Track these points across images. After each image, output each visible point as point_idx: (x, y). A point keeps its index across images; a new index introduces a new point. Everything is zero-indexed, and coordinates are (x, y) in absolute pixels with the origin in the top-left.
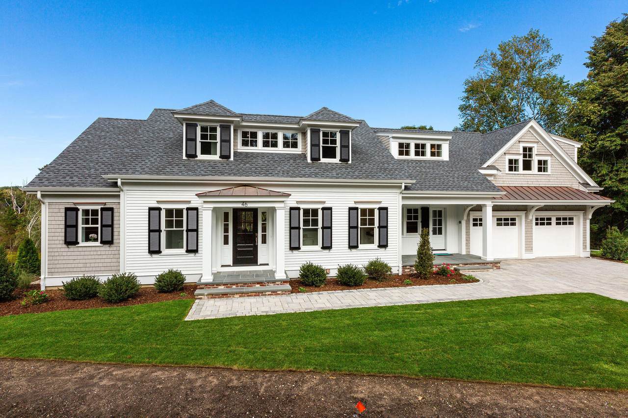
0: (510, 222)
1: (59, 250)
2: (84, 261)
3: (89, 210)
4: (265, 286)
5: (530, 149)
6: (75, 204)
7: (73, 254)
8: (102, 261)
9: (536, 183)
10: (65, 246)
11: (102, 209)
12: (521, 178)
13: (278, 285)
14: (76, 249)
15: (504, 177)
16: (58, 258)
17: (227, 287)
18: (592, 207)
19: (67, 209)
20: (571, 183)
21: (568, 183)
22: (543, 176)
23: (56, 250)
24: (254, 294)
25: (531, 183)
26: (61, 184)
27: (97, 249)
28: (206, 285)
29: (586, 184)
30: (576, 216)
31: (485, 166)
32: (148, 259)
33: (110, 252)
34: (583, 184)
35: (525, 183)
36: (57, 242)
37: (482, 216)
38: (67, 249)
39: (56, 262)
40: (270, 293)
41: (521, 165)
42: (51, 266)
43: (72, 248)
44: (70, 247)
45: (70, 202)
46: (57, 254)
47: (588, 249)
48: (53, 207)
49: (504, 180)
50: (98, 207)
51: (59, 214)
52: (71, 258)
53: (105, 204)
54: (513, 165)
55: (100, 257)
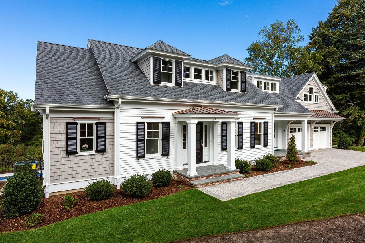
1: (60, 160)
2: (81, 168)
3: (86, 124)
4: (227, 175)
5: (312, 89)
6: (74, 119)
7: (72, 162)
8: (97, 166)
9: (314, 108)
10: (65, 156)
11: (97, 124)
12: (309, 105)
13: (234, 174)
14: (75, 158)
16: (59, 167)
17: (207, 178)
18: (334, 122)
19: (68, 124)
21: (325, 109)
22: (316, 104)
23: (57, 160)
24: (226, 181)
25: (312, 108)
26: (62, 101)
27: (93, 157)
28: (196, 178)
29: (332, 109)
30: (327, 126)
31: (297, 98)
32: (136, 163)
33: (103, 159)
34: (330, 109)
35: (310, 108)
36: (59, 153)
37: (301, 127)
38: (67, 159)
39: (58, 171)
40: (234, 179)
41: (309, 98)
42: (53, 175)
43: (72, 157)
44: (70, 156)
45: (70, 117)
46: (58, 163)
47: (332, 144)
48: (55, 121)
50: (94, 122)
51: (60, 128)
52: (71, 166)
53: (98, 119)
54: (306, 98)
55: (95, 163)
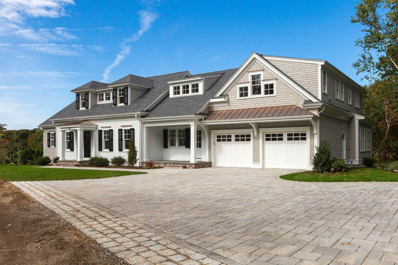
0: (245, 138)
5: (258, 77)
6: (50, 131)
9: (263, 104)
12: (249, 101)
15: (237, 102)
20: (296, 102)
21: (294, 102)
22: (269, 98)
25: (258, 105)
27: (54, 149)
29: (311, 101)
31: (218, 95)
34: (308, 101)
35: (253, 105)
39: (46, 153)
41: (250, 91)
48: (45, 132)
49: (236, 104)
50: (54, 132)
51: (47, 135)
52: (49, 152)
54: (244, 92)
55: (55, 152)
